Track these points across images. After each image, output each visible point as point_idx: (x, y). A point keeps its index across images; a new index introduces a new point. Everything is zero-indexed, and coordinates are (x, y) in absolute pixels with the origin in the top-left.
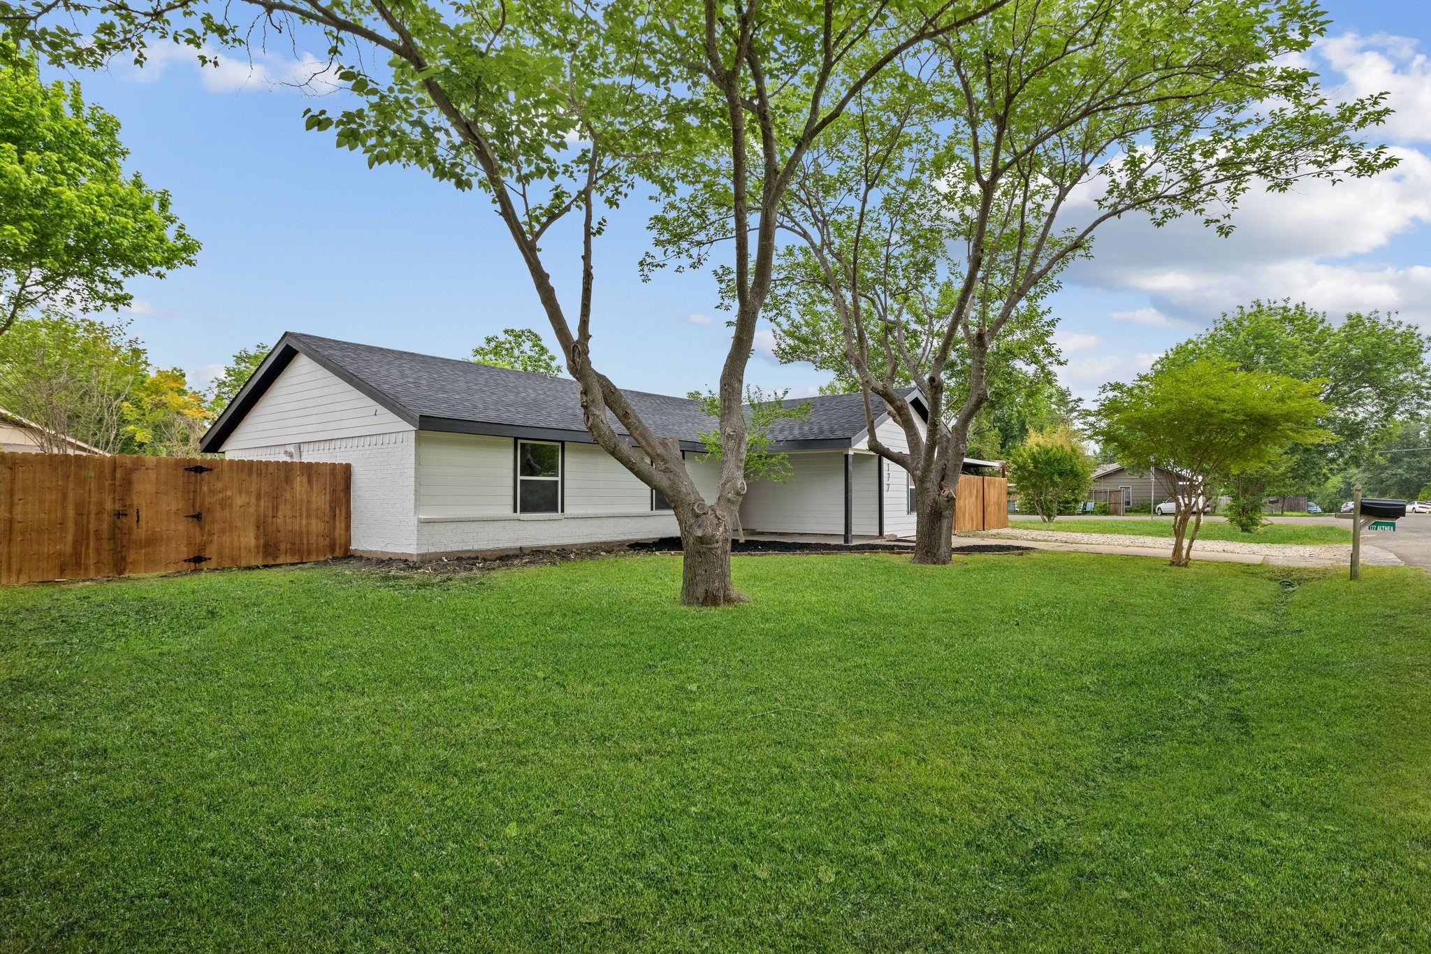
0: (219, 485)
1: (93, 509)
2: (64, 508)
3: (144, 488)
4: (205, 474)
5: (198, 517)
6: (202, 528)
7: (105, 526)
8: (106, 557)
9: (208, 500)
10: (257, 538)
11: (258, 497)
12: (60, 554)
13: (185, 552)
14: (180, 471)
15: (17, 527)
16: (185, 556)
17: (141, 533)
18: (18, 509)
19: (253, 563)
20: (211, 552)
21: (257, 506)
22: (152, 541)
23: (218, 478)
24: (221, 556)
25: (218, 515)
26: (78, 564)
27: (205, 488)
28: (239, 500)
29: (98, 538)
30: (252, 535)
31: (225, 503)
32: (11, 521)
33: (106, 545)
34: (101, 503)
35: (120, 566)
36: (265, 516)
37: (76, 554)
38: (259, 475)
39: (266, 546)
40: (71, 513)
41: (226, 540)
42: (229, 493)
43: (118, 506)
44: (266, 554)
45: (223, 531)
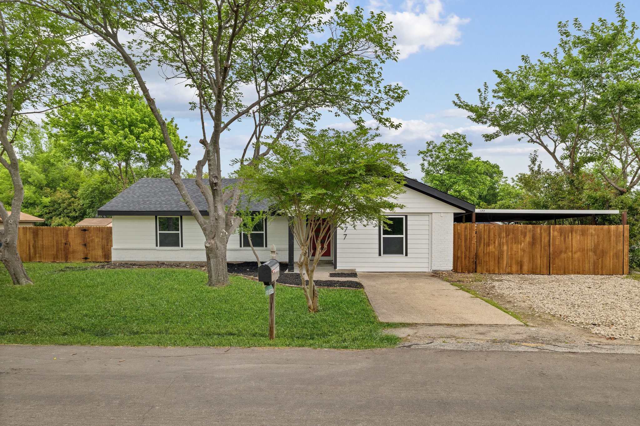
0: (91, 235)
1: (60, 242)
2: (54, 242)
3: (72, 235)
4: (86, 231)
5: (85, 245)
6: (87, 249)
7: (63, 247)
8: (63, 256)
9: (88, 240)
10: (102, 253)
11: (102, 239)
12: (54, 255)
13: (83, 256)
14: (80, 231)
15: (44, 246)
16: (82, 257)
17: (71, 250)
18: (44, 242)
19: (101, 261)
20: (89, 256)
21: (102, 242)
22: (74, 252)
23: (90, 233)
24: (92, 258)
25: (91, 244)
26: (57, 257)
27: (87, 236)
28: (96, 240)
29: (61, 251)
30: (101, 251)
31: (93, 241)
32: (43, 245)
33: (63, 252)
34: (61, 240)
35: (66, 259)
36: (104, 245)
37: (57, 255)
38: (102, 231)
39: (105, 255)
40: (55, 243)
41: (93, 252)
42: (93, 238)
43: (65, 242)
44: (105, 258)
45: (92, 250)
